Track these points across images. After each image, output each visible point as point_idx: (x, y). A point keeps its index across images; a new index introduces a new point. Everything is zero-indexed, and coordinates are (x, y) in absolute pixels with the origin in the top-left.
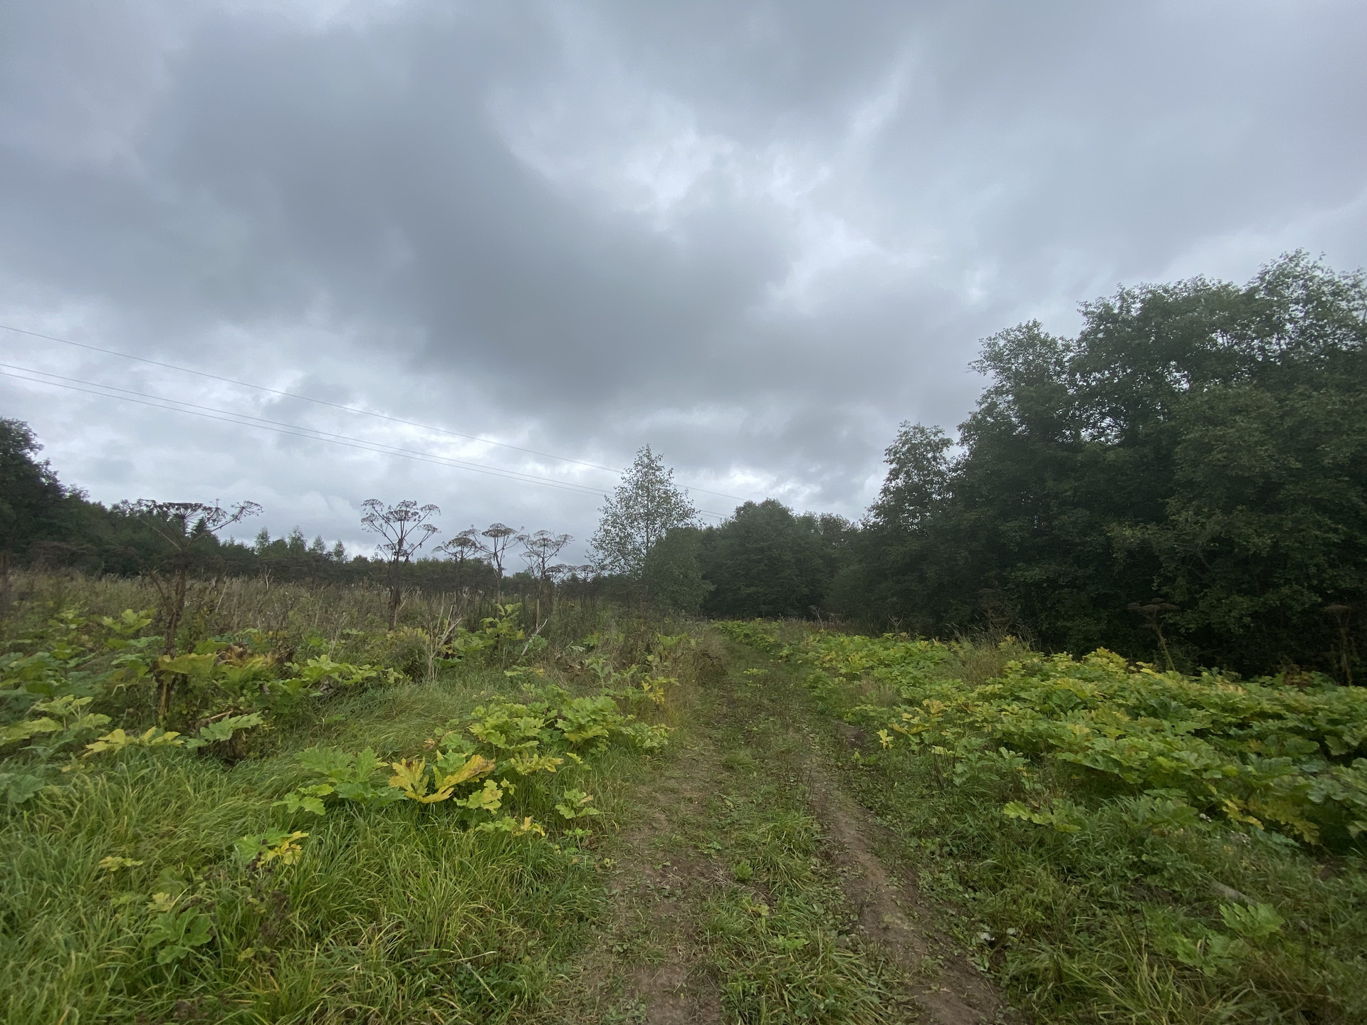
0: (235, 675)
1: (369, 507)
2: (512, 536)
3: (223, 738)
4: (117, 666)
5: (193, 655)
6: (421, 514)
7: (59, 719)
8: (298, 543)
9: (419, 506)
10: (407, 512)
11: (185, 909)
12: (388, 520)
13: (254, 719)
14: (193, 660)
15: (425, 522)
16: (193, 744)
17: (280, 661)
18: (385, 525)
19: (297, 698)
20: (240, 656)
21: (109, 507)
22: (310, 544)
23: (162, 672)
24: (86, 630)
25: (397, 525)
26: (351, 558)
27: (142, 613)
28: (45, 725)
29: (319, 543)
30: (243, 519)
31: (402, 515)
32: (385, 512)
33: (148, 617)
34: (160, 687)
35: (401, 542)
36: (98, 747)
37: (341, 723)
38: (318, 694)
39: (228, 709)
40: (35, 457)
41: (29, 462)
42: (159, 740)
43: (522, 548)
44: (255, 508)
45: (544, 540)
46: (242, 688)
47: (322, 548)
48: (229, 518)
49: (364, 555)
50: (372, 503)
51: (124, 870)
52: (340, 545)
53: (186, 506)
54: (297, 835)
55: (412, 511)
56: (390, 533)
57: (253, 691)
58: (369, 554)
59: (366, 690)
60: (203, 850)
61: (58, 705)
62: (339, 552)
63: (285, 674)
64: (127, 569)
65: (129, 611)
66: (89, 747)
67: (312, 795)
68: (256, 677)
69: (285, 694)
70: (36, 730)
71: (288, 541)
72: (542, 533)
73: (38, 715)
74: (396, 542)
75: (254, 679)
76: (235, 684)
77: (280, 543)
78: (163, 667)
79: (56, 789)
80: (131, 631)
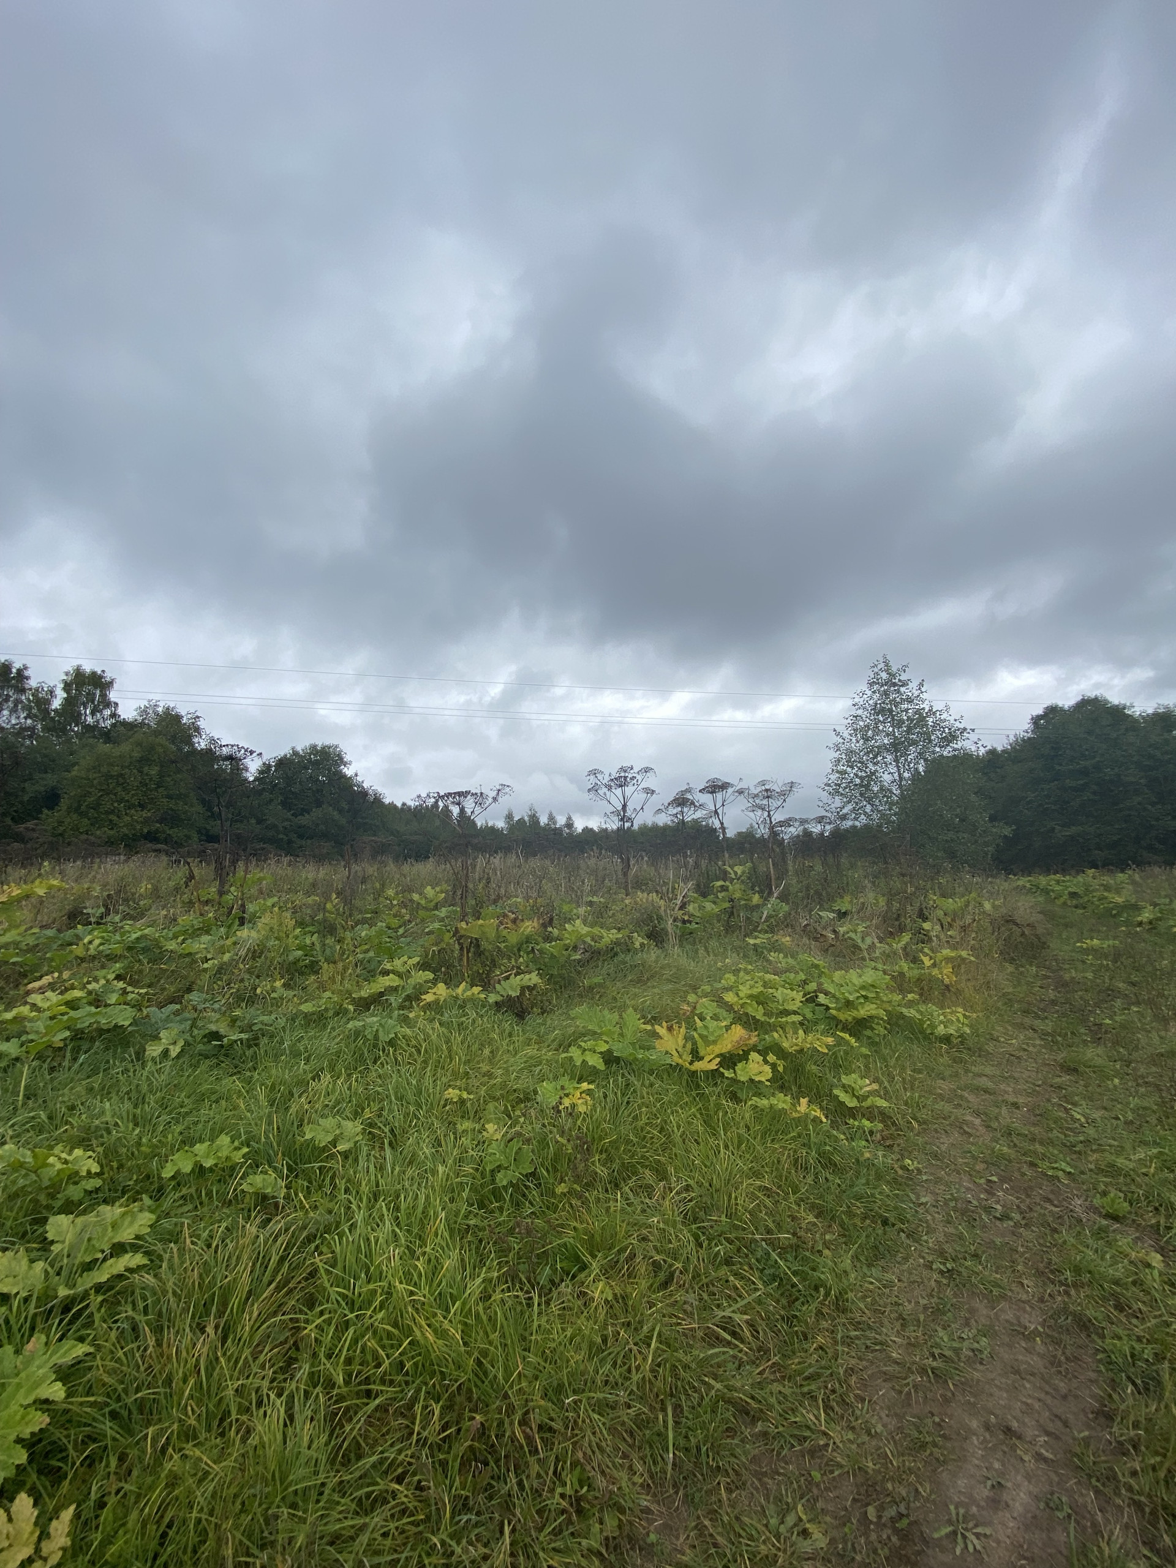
0: (513, 939)
1: (592, 777)
2: (730, 790)
3: (514, 994)
4: (428, 933)
5: (481, 922)
6: (639, 777)
7: (400, 975)
8: (534, 818)
9: (636, 770)
10: (625, 778)
11: (511, 1140)
12: (610, 788)
13: (533, 979)
14: (482, 925)
15: (643, 785)
16: (493, 998)
17: (544, 926)
18: (608, 793)
19: (562, 960)
20: (514, 921)
21: (399, 805)
22: (543, 820)
23: (461, 937)
24: (403, 905)
25: (619, 791)
26: (580, 830)
27: (438, 889)
28: (392, 980)
29: (551, 818)
30: (500, 799)
31: (621, 781)
32: (606, 781)
33: (442, 892)
34: (462, 949)
35: (624, 806)
36: (429, 998)
37: (600, 985)
38: (578, 957)
39: (512, 969)
40: (348, 771)
41: (345, 776)
42: (469, 993)
43: (743, 803)
44: (507, 789)
45: (767, 790)
46: (519, 950)
47: (555, 823)
48: (490, 800)
49: (590, 826)
50: (594, 773)
51: (462, 1102)
52: (569, 818)
53: (460, 794)
54: (585, 1086)
55: (630, 776)
56: (614, 800)
57: (528, 953)
58: (595, 823)
59: (616, 954)
60: (515, 1091)
61: (398, 963)
62: (569, 825)
63: (548, 938)
64: (421, 855)
65: (429, 888)
66: (423, 997)
67: (590, 1050)
68: (528, 940)
69: (553, 956)
70: (387, 984)
71: (526, 819)
72: (763, 783)
73: (386, 973)
74: (620, 808)
75: (527, 942)
76: (513, 947)
77: (521, 821)
78: (462, 932)
79: (408, 1031)
80: (433, 904)
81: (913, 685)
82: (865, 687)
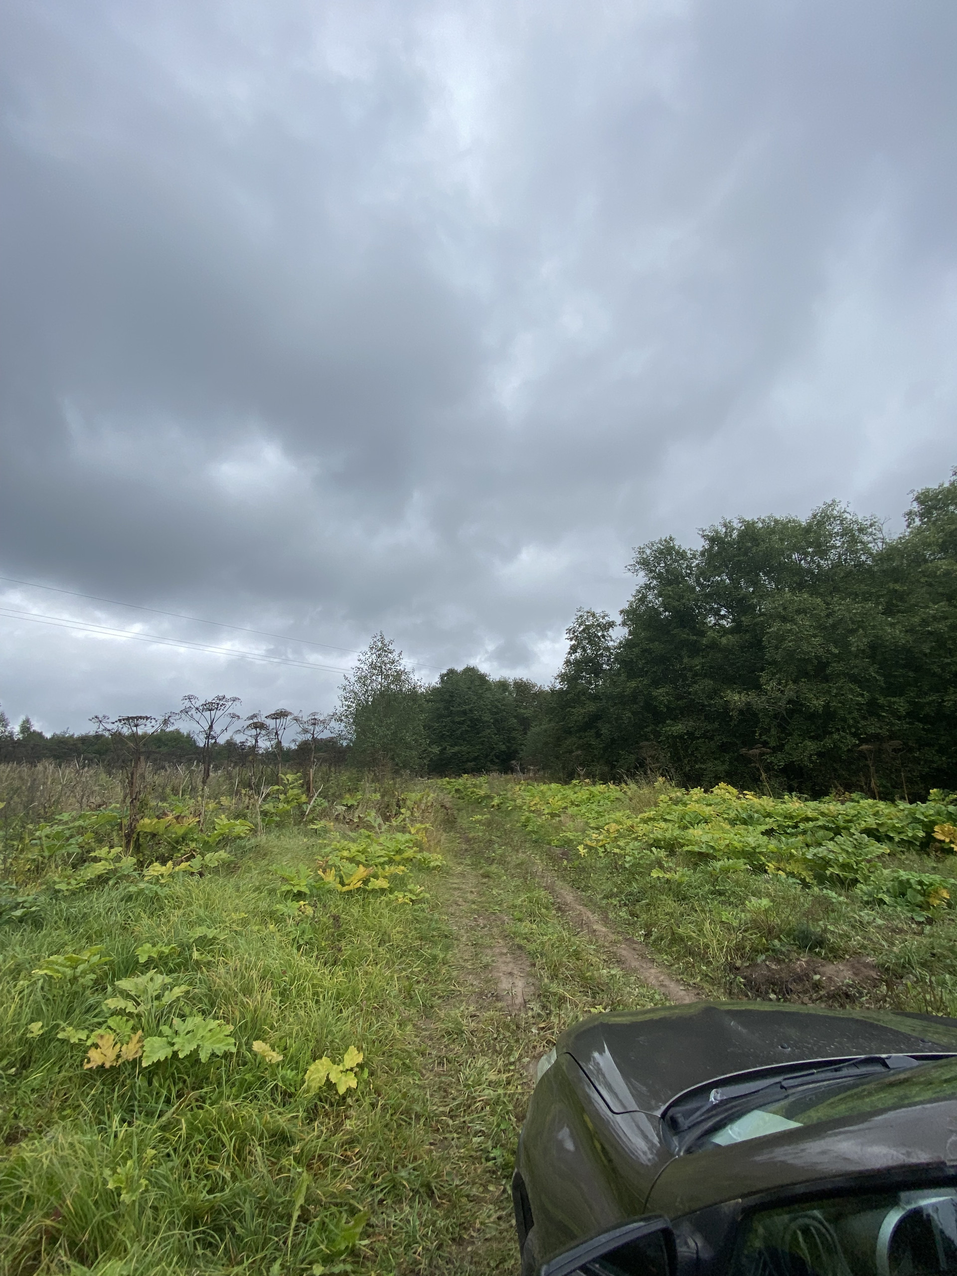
1: (186, 701)
2: (289, 717)
9: (227, 699)
12: (201, 711)
15: (231, 711)
25: (208, 715)
32: (198, 705)
35: (211, 728)
45: (315, 719)
50: (189, 698)
55: (221, 703)
81: (396, 654)
82: (367, 649)
